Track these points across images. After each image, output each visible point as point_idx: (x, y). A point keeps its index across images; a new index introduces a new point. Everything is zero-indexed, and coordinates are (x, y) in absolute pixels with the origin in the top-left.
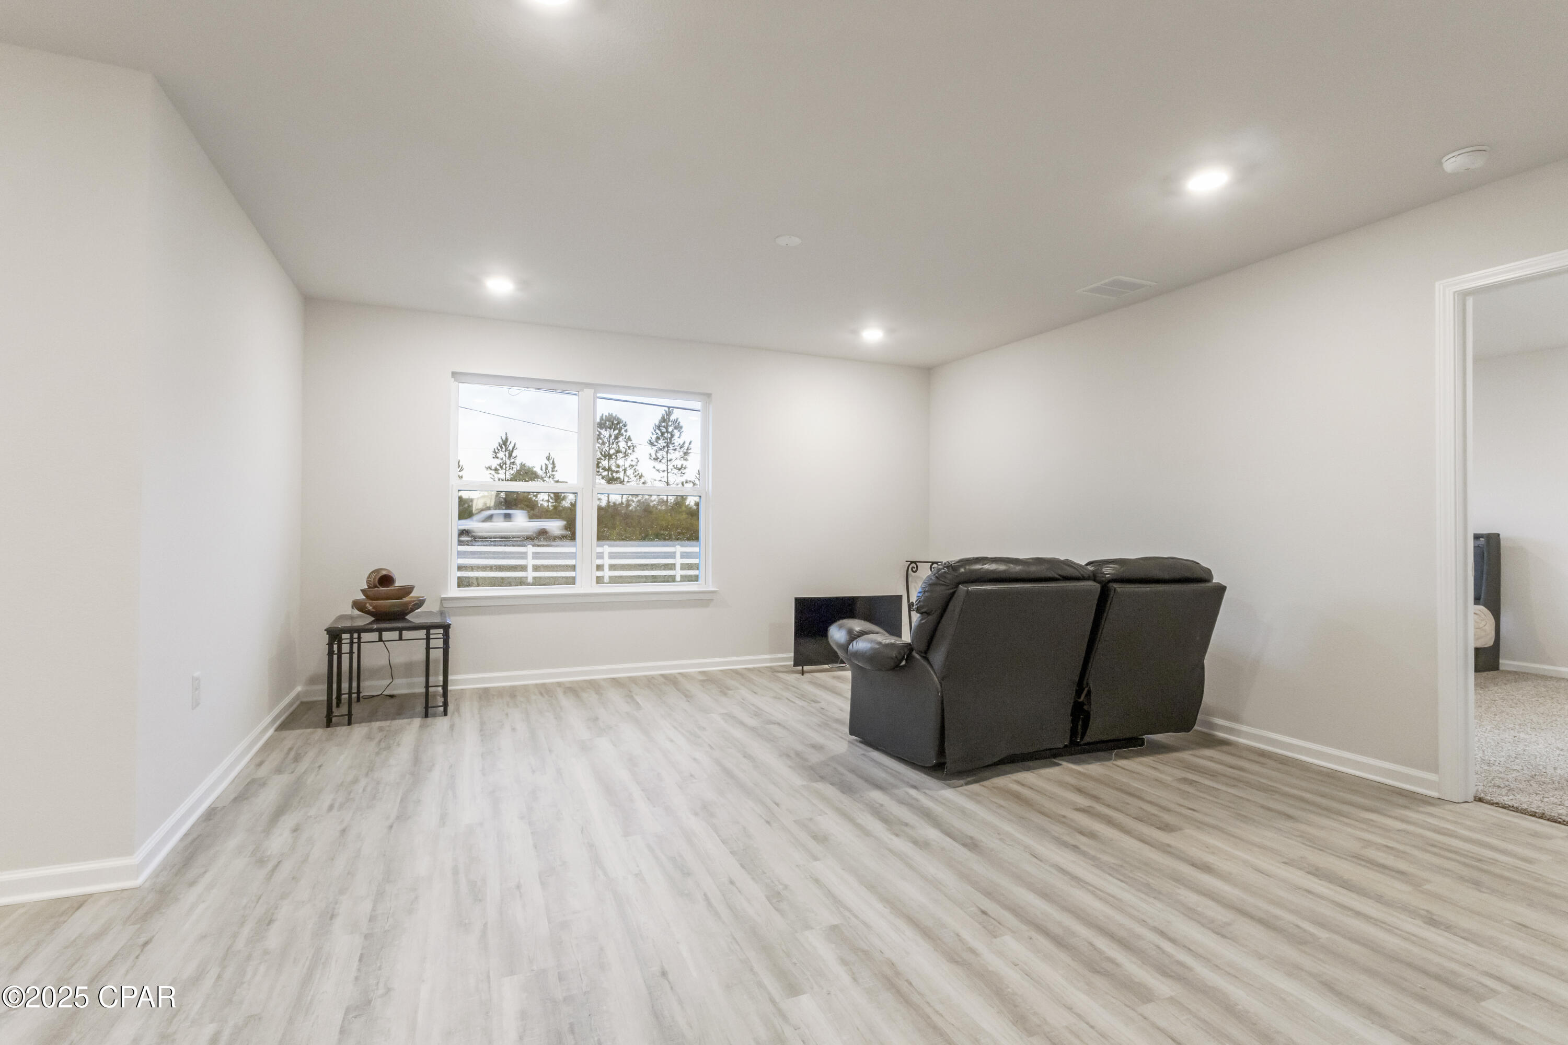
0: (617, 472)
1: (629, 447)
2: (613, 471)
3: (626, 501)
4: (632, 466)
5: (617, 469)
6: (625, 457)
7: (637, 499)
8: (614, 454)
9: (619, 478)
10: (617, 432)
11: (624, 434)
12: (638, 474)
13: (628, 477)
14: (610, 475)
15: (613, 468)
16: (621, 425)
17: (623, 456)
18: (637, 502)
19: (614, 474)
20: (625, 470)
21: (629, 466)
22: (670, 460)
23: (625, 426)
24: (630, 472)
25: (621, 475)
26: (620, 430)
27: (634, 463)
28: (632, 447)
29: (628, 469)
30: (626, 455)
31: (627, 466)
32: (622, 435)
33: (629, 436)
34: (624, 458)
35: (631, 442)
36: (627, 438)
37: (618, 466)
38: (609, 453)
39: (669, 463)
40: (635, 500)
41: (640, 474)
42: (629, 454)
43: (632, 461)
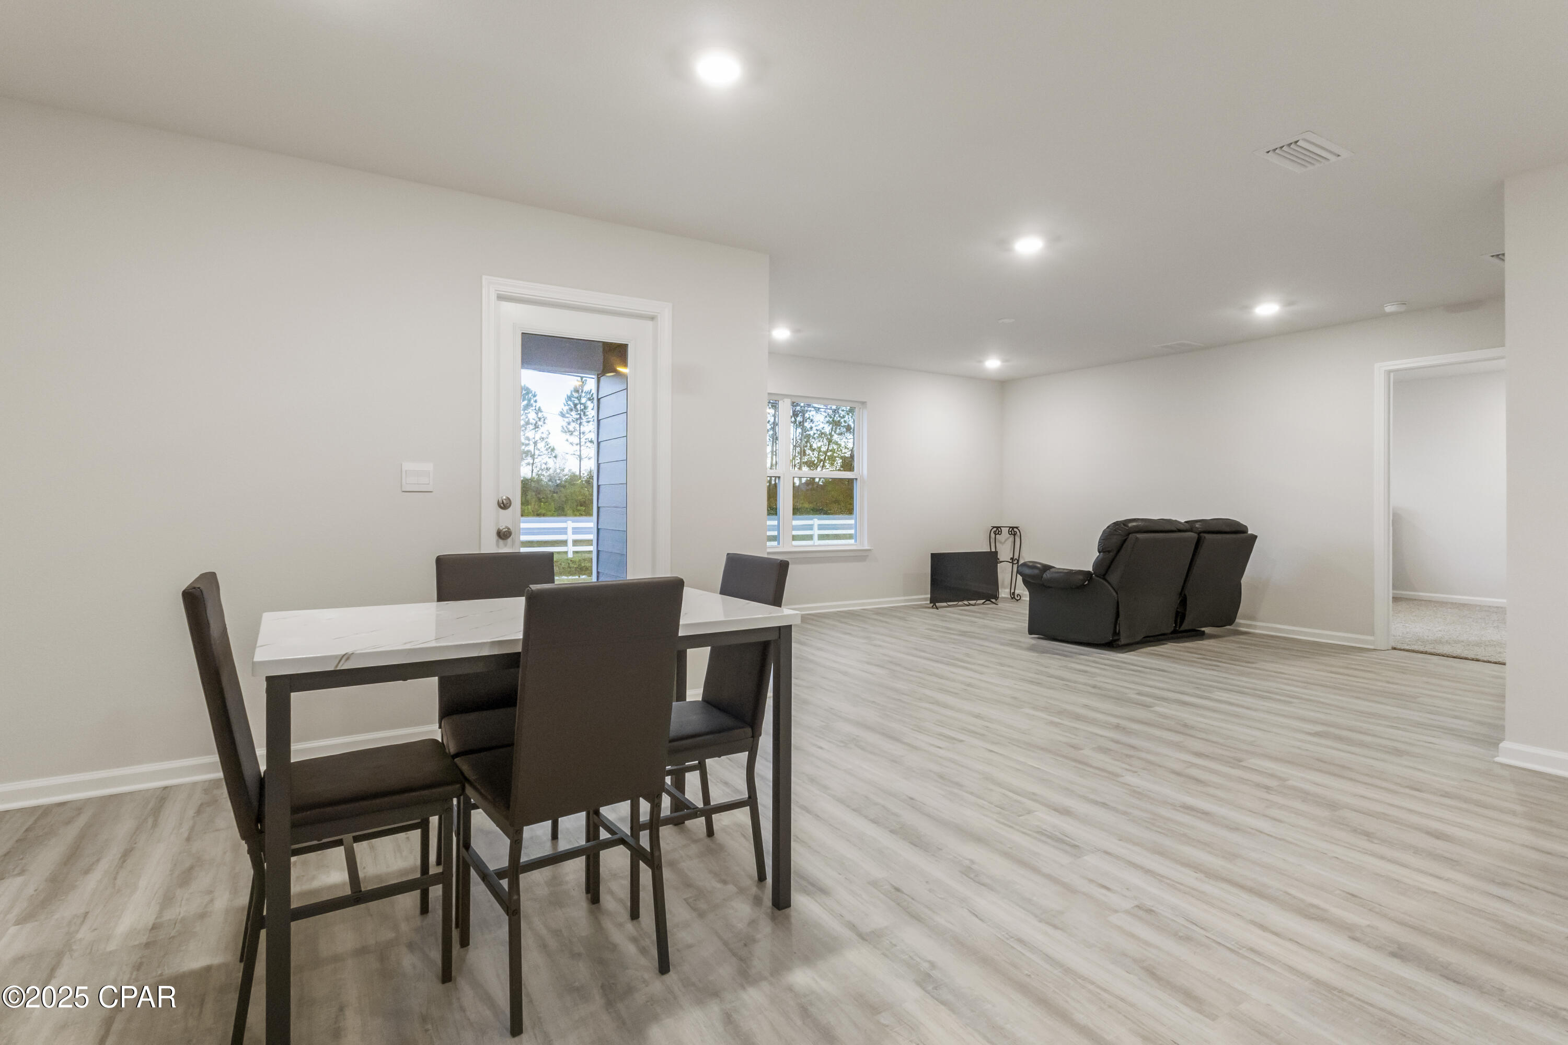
0: (527, 445)
1: (540, 419)
4: (543, 439)
5: (527, 442)
6: (535, 428)
7: (548, 474)
9: (529, 451)
10: (525, 402)
11: (534, 404)
12: (550, 447)
13: (539, 450)
16: (530, 395)
17: (534, 427)
18: (548, 476)
20: (535, 443)
21: (540, 439)
22: (583, 433)
23: (535, 396)
24: (541, 445)
25: (531, 448)
26: (529, 400)
27: (544, 436)
28: (543, 419)
29: (538, 442)
30: (536, 427)
31: (537, 438)
32: (532, 406)
33: (540, 407)
34: (534, 431)
35: (542, 413)
36: (537, 409)
37: (528, 439)
39: (582, 436)
40: (545, 474)
41: (552, 447)
42: (540, 426)
43: (542, 433)
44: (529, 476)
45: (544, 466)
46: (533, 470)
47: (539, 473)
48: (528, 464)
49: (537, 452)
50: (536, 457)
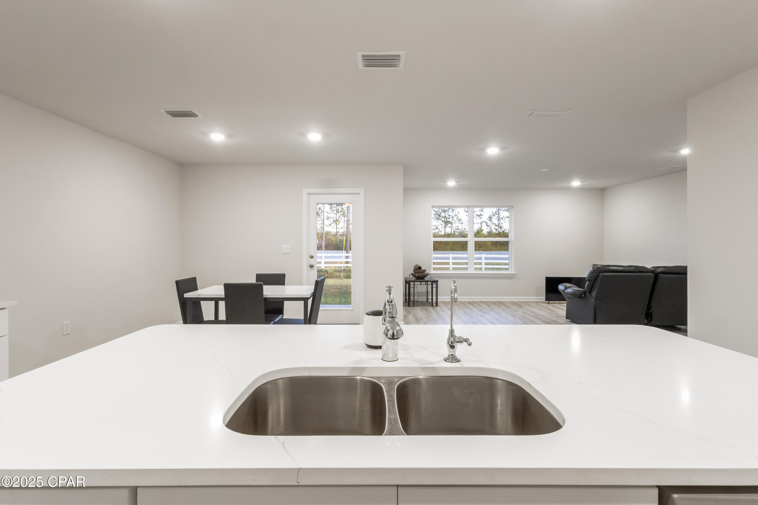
0: (449, 218)
2: (447, 218)
3: (453, 232)
4: (456, 215)
5: (449, 217)
6: (452, 211)
7: (458, 231)
8: (447, 210)
13: (454, 220)
14: (446, 220)
15: (447, 217)
17: (452, 210)
18: (458, 232)
19: (448, 219)
20: (453, 217)
21: (455, 215)
22: (475, 212)
24: (455, 218)
25: (451, 220)
27: (456, 214)
29: (454, 217)
31: (453, 215)
34: (452, 212)
37: (449, 216)
38: (445, 210)
39: (474, 213)
40: (457, 231)
41: (460, 219)
42: (455, 210)
43: (456, 213)
44: (450, 232)
45: (457, 228)
46: (451, 230)
47: (455, 231)
48: (450, 227)
49: (453, 222)
50: (453, 223)
